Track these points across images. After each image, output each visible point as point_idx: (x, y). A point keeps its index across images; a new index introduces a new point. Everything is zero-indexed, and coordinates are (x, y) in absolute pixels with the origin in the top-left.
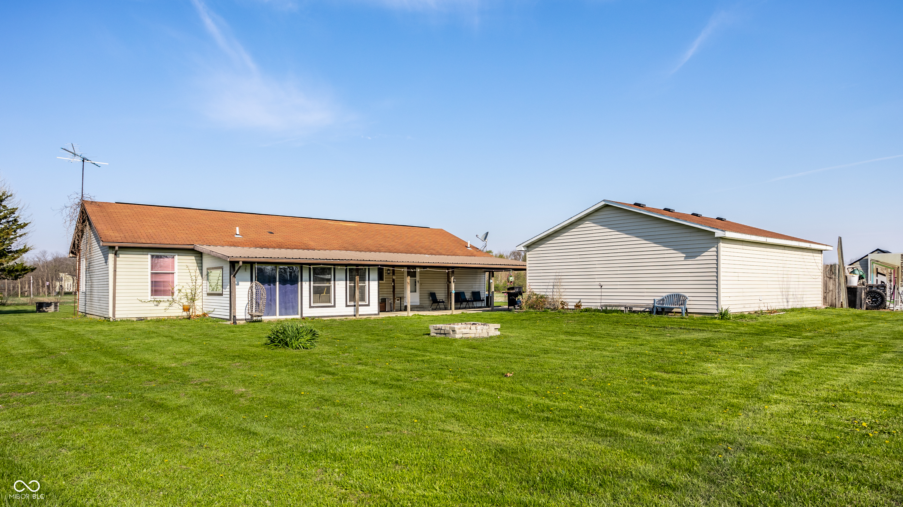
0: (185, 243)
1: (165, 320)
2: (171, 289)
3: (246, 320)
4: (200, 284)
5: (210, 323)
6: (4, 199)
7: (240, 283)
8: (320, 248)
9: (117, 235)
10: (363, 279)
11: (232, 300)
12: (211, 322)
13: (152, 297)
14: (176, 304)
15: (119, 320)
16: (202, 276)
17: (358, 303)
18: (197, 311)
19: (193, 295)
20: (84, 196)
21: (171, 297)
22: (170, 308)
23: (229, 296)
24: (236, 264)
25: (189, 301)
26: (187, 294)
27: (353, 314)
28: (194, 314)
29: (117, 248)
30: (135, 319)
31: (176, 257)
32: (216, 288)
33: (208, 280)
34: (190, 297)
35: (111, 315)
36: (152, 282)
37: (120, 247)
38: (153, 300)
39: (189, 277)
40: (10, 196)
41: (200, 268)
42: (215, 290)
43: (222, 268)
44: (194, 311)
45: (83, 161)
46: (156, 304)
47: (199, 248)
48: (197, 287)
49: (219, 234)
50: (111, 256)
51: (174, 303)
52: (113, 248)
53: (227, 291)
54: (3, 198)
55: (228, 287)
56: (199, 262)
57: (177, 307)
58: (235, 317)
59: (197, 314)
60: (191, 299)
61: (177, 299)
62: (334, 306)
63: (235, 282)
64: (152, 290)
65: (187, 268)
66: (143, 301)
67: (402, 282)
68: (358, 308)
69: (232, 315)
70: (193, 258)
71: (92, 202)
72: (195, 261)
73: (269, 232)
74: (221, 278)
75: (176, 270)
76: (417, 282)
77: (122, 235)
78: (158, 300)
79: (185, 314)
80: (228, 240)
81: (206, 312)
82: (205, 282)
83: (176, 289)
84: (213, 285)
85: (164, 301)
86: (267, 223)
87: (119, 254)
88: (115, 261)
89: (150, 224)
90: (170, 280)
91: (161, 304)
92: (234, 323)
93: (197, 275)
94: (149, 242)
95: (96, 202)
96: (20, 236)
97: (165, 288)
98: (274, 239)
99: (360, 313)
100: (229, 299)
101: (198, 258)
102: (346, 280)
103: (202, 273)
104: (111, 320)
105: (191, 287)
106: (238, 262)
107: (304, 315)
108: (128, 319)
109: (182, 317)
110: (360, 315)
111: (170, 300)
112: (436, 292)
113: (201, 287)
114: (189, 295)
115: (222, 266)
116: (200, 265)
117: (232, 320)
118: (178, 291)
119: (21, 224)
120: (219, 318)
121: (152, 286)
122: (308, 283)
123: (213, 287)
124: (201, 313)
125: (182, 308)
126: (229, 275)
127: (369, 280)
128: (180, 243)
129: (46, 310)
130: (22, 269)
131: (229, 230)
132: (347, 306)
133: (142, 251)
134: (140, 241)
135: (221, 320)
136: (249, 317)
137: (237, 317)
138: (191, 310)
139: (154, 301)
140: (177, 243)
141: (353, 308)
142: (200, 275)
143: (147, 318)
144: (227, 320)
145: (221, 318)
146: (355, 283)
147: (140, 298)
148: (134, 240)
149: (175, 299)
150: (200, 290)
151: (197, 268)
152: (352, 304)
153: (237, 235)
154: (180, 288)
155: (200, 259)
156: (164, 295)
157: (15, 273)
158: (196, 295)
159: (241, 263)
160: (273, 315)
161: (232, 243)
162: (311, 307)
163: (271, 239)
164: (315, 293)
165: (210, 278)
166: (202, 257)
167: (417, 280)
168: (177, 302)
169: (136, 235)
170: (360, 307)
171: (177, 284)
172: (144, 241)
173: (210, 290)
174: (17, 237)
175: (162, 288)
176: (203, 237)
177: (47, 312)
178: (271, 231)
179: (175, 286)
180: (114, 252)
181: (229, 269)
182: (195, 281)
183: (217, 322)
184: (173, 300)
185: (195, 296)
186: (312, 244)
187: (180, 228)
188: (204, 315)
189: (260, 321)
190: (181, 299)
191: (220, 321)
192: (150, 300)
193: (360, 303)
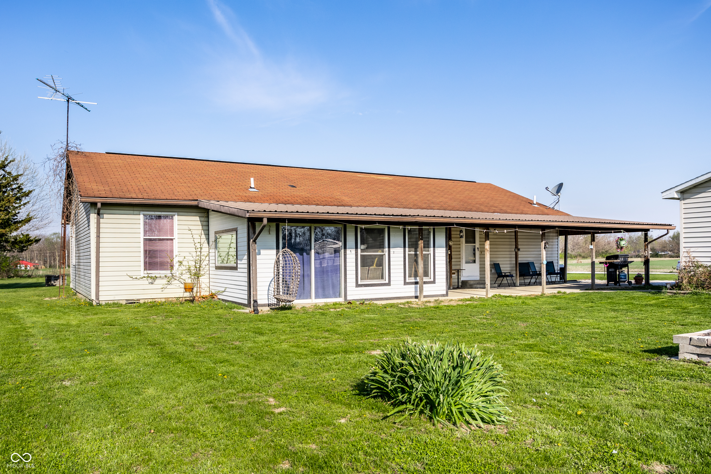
0: (186, 198)
1: (162, 304)
2: (169, 261)
3: (269, 305)
4: (206, 254)
5: (220, 311)
6: (7, 165)
7: (262, 252)
8: (357, 204)
9: (101, 188)
10: (427, 246)
11: (251, 277)
12: (222, 308)
13: (146, 272)
14: (176, 282)
15: (104, 303)
16: (208, 243)
17: (422, 279)
18: (202, 291)
19: (198, 269)
20: (69, 145)
21: (169, 272)
22: (169, 286)
23: (246, 271)
24: (257, 224)
25: (193, 277)
26: (189, 268)
27: (413, 294)
28: (198, 294)
29: (99, 205)
30: (124, 302)
31: (176, 218)
32: (226, 259)
33: (216, 247)
34: (194, 271)
35: (93, 297)
36: (145, 251)
37: (103, 204)
38: (146, 275)
39: (193, 245)
40: (13, 161)
41: (207, 232)
42: (225, 262)
43: (236, 230)
44: (198, 291)
45: (68, 101)
46: (150, 281)
47: (204, 204)
48: (202, 257)
49: (230, 188)
50: (93, 217)
51: (173, 279)
52: (94, 204)
53: (243, 264)
54: (6, 163)
55: (246, 257)
56: (205, 223)
57: (178, 285)
58: (255, 301)
59: (202, 294)
60: (195, 274)
61: (177, 274)
62: (389, 284)
63: (255, 250)
64: (145, 263)
65: (190, 232)
66: (134, 277)
67: (458, 249)
68: (422, 286)
69: (252, 299)
70: (197, 218)
71: (78, 152)
72: (199, 223)
73: (290, 186)
74: (234, 245)
75: (176, 236)
76: (476, 250)
77: (107, 188)
78: (153, 275)
79: (187, 294)
80: (241, 194)
81: (214, 292)
82: (212, 251)
83: (176, 260)
84: (223, 254)
85: (160, 277)
86: (286, 175)
87: (103, 214)
88: (98, 223)
89: (144, 176)
90: (169, 248)
91: (157, 281)
92: (254, 311)
93: (202, 242)
94: (140, 196)
95: (82, 153)
96: (25, 204)
97: (161, 260)
98: (298, 193)
99: (425, 293)
100: (246, 275)
101: (203, 219)
102: (405, 247)
103: (208, 239)
104: (94, 303)
105: (195, 257)
106: (260, 220)
107: (349, 298)
108: (116, 302)
109: (184, 299)
110: (425, 297)
111: (168, 275)
112: (500, 263)
113: (208, 257)
114: (192, 268)
115: (236, 227)
116: (206, 228)
117: (252, 306)
118: (178, 264)
119: (25, 192)
120: (233, 302)
121: (145, 257)
122: (353, 251)
123: (222, 257)
124: (207, 294)
125: (183, 286)
126: (246, 239)
127: (434, 247)
128: (180, 198)
129: (54, 284)
130: (26, 240)
131: (241, 183)
132: (405, 283)
133: (132, 209)
134: (129, 196)
135: (236, 305)
136: (275, 301)
137: (259, 302)
138: (195, 290)
139: (148, 277)
140: (176, 198)
141: (413, 286)
142: (206, 242)
143: (139, 300)
144: (244, 305)
145: (236, 303)
146: (416, 251)
147: (130, 274)
148: (122, 195)
149: (174, 275)
150: (206, 262)
151: (203, 233)
152: (413, 280)
153: (251, 188)
154: (181, 259)
155: (206, 219)
156: (160, 270)
157: (20, 244)
158: (201, 269)
159: (265, 221)
160: (307, 298)
161: (246, 199)
162: (358, 285)
163: (294, 193)
164: (363, 265)
165: (219, 245)
166: (208, 217)
167: (477, 247)
168: (177, 278)
169: (125, 188)
170: (424, 286)
171: (177, 254)
172: (134, 196)
173: (219, 262)
174: (21, 205)
175: (158, 260)
176: (209, 191)
177: (55, 286)
178: (292, 184)
179: (174, 256)
180: (96, 211)
181: (246, 230)
182: (199, 250)
183: (231, 309)
184: (173, 276)
185: (199, 270)
186: (346, 199)
187: (181, 180)
188: (212, 296)
189: (290, 308)
190: (182, 274)
191: (234, 308)
192: (142, 275)
193: (425, 279)
